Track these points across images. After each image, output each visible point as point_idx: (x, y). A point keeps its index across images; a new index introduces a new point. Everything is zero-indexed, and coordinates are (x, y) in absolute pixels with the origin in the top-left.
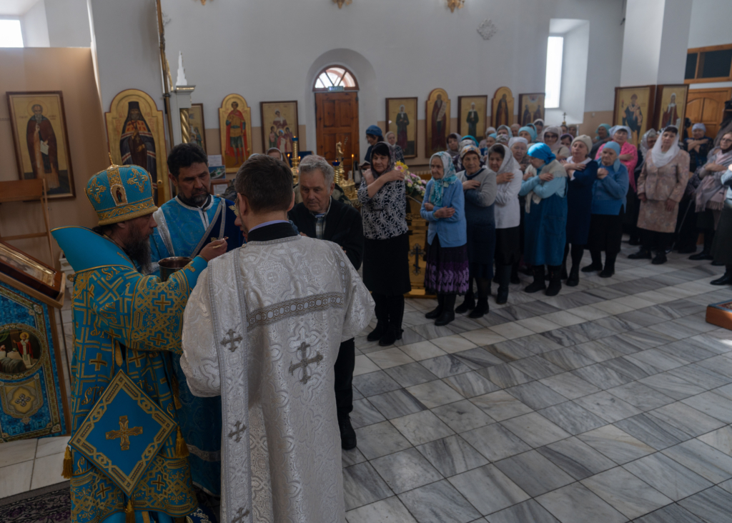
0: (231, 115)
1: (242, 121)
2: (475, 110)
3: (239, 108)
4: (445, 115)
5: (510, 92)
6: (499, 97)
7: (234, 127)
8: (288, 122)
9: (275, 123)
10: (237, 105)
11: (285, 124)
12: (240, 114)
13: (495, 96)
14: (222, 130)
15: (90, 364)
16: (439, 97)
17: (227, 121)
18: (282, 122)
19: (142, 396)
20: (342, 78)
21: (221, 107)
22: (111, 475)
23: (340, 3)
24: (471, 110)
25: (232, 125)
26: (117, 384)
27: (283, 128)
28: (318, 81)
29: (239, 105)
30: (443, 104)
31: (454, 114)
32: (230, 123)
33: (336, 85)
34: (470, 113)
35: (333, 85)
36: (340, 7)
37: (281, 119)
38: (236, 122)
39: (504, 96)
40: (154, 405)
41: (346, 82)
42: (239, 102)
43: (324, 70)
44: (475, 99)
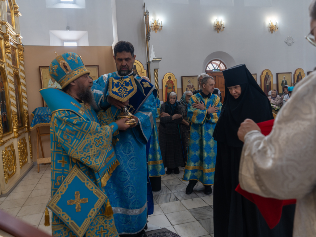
0: (168, 83)
1: (173, 85)
2: (285, 80)
3: (171, 79)
4: (270, 82)
5: (303, 71)
6: (297, 73)
7: (169, 88)
8: (194, 86)
9: (188, 86)
10: (171, 78)
11: (193, 86)
12: (172, 82)
13: (295, 73)
14: (163, 90)
15: (58, 162)
16: (267, 73)
17: (166, 85)
18: (191, 86)
19: (88, 180)
20: (219, 66)
21: (163, 79)
22: (70, 226)
23: (218, 31)
24: (283, 80)
25: (168, 87)
26: (73, 173)
27: (192, 88)
28: (208, 68)
29: (172, 78)
30: (269, 77)
31: (275, 82)
32: (167, 86)
33: (216, 68)
34: (283, 82)
35: (215, 68)
36: (218, 32)
37: (191, 85)
38: (170, 86)
39: (300, 73)
40: (94, 186)
41: (220, 68)
42: (171, 76)
43: (210, 62)
44: (285, 74)
